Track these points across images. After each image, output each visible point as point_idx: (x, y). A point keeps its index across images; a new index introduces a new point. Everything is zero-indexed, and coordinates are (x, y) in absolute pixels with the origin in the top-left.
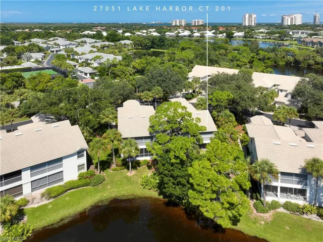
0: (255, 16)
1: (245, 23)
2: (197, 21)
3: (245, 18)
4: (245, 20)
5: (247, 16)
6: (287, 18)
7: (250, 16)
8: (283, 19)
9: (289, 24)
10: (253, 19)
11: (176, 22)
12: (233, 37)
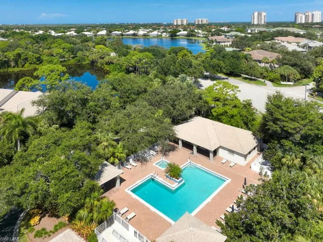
0: (265, 14)
1: (254, 22)
2: (200, 20)
3: (254, 16)
4: (254, 18)
5: (256, 14)
6: (300, 15)
7: (259, 14)
8: (296, 17)
9: (303, 22)
10: (263, 17)
11: (177, 21)
12: (176, 36)
